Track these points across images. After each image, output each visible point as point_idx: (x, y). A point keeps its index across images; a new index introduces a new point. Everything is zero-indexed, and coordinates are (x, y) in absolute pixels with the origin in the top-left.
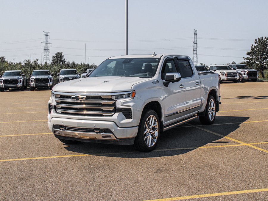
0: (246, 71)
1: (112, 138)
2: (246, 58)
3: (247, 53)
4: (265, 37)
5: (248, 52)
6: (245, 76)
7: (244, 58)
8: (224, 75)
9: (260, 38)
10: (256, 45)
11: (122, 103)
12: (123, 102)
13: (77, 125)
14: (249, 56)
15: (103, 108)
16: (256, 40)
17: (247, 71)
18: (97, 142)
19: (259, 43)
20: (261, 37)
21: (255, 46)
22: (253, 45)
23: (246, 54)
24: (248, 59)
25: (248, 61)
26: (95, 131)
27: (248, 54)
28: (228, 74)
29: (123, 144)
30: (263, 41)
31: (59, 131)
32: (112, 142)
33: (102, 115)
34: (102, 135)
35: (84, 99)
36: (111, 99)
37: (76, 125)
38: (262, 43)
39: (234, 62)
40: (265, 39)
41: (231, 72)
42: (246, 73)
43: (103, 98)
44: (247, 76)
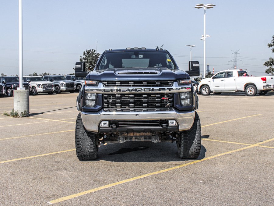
0: (63, 82)
6: (63, 87)
8: (40, 86)
9: (87, 50)
10: (84, 57)
17: (65, 83)
19: (87, 55)
28: (44, 86)
38: (90, 55)
40: (92, 51)
41: (47, 84)
42: (64, 84)
44: (65, 88)
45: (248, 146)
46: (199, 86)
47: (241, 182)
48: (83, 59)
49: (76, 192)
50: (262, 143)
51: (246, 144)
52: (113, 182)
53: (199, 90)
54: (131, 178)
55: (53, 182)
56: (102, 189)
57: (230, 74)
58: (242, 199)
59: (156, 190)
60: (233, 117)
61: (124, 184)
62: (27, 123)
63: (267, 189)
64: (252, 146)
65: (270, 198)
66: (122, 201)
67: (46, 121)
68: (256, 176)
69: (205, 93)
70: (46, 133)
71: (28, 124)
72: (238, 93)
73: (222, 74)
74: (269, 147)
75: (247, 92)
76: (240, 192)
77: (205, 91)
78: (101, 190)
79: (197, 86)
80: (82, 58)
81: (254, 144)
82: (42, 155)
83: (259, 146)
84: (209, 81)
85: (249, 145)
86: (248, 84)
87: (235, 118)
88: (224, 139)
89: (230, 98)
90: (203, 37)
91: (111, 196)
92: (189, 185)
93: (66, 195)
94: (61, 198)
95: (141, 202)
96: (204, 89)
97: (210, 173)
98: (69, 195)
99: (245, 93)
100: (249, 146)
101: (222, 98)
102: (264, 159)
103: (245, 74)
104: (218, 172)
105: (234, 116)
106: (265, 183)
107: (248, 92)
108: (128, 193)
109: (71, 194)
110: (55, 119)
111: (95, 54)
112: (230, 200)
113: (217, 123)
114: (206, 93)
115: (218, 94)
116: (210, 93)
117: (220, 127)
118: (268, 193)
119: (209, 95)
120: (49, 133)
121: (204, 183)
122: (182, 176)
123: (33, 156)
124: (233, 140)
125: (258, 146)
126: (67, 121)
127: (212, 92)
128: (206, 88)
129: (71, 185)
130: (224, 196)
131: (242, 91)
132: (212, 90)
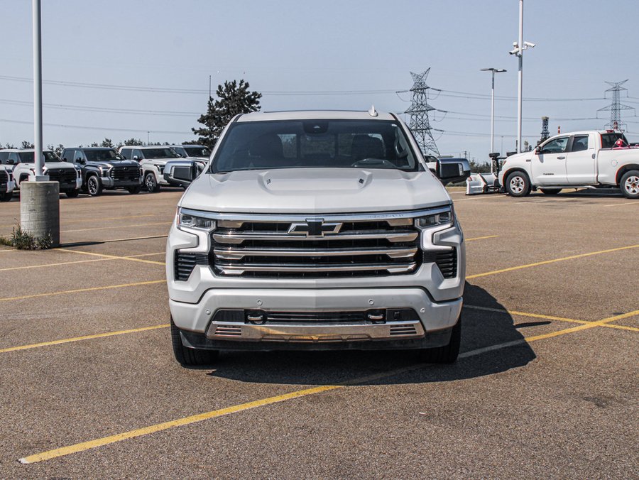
1: (415, 333)
2: (198, 129)
3: (199, 117)
4: (242, 82)
5: (202, 116)
7: (193, 130)
9: (228, 83)
10: (220, 99)
11: (439, 238)
12: (441, 235)
13: (316, 305)
14: (204, 126)
15: (391, 253)
16: (220, 87)
18: (350, 348)
19: (227, 95)
20: (230, 81)
21: (217, 102)
22: (211, 99)
23: (198, 121)
24: (202, 132)
25: (203, 137)
26: (372, 317)
27: (202, 120)
29: (426, 347)
30: (236, 89)
31: (240, 327)
32: (396, 345)
33: (385, 273)
34: (392, 326)
35: (336, 230)
36: (412, 229)
37: (314, 307)
38: (234, 95)
39: (107, 140)
40: (241, 85)
43: (392, 224)
45: (580, 324)
46: (502, 174)
47: (525, 417)
48: (216, 105)
49: (100, 434)
50: (619, 317)
51: (576, 321)
52: (201, 412)
53: (501, 183)
54: (251, 401)
55: (54, 409)
56: (166, 427)
57: (581, 143)
58: (510, 460)
59: (301, 432)
60: (566, 251)
61: (228, 416)
62: (48, 263)
63: (584, 436)
64: (589, 325)
65: (584, 457)
66: (205, 459)
67: (96, 258)
68: (569, 402)
69: (517, 191)
70: (85, 287)
71: (49, 267)
72: (601, 190)
73: (563, 141)
74: (632, 329)
75: (624, 187)
76: (511, 443)
77: (518, 185)
78: (164, 431)
79: (498, 172)
80: (214, 102)
81: (595, 321)
82: (53, 343)
83: (608, 325)
84: (527, 161)
85: (583, 322)
86: (628, 168)
87: (571, 255)
88: (524, 305)
89: (577, 204)
90: (517, 47)
91: (182, 445)
92: (389, 421)
93: (72, 441)
94: (58, 449)
95: (250, 462)
96: (514, 179)
97: (455, 392)
98: (79, 442)
99: (620, 192)
100: (583, 324)
101: (559, 204)
102: (605, 360)
103: (619, 143)
104: (474, 391)
105: (571, 249)
106: (586, 420)
107: (626, 188)
108: (227, 440)
109: (85, 439)
110: (119, 255)
111: (248, 92)
112: (476, 461)
113: (521, 267)
114: (520, 190)
115: (552, 191)
116: (529, 190)
117: (523, 277)
118: (582, 446)
119: (525, 196)
120: (92, 289)
121: (428, 418)
122: (380, 399)
123: (29, 344)
124: (546, 311)
125: (604, 325)
126: (147, 260)
127: (535, 188)
128: (520, 178)
129: (92, 418)
130: (467, 452)
131: (611, 186)
132: (533, 182)
